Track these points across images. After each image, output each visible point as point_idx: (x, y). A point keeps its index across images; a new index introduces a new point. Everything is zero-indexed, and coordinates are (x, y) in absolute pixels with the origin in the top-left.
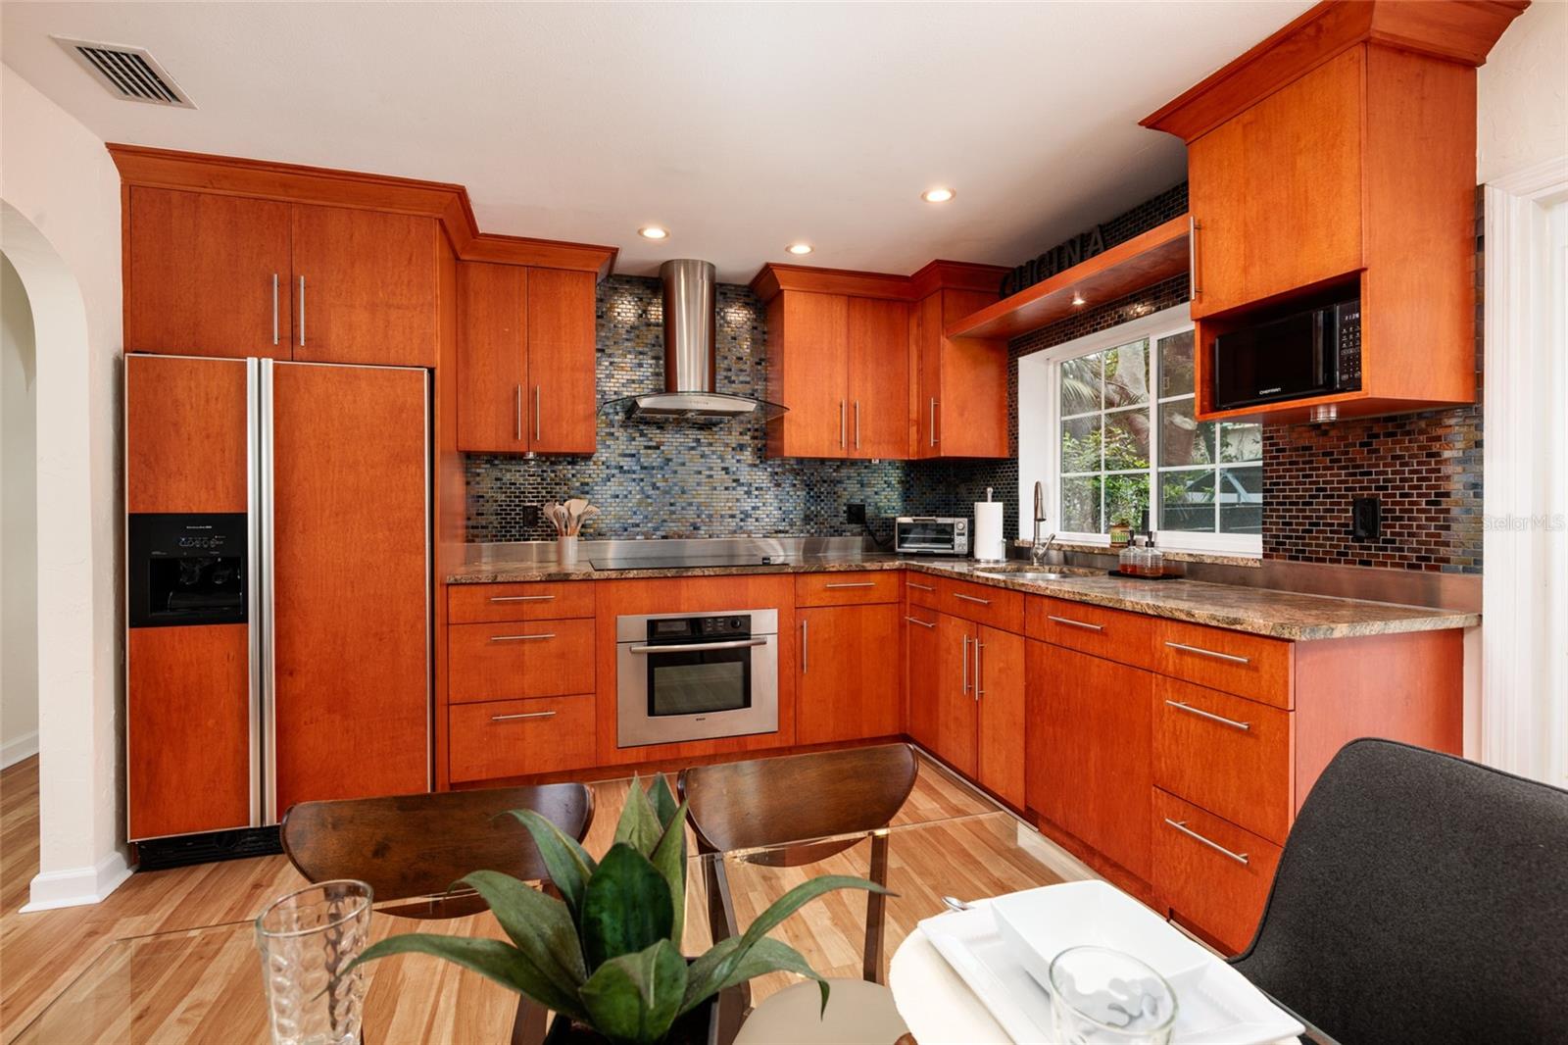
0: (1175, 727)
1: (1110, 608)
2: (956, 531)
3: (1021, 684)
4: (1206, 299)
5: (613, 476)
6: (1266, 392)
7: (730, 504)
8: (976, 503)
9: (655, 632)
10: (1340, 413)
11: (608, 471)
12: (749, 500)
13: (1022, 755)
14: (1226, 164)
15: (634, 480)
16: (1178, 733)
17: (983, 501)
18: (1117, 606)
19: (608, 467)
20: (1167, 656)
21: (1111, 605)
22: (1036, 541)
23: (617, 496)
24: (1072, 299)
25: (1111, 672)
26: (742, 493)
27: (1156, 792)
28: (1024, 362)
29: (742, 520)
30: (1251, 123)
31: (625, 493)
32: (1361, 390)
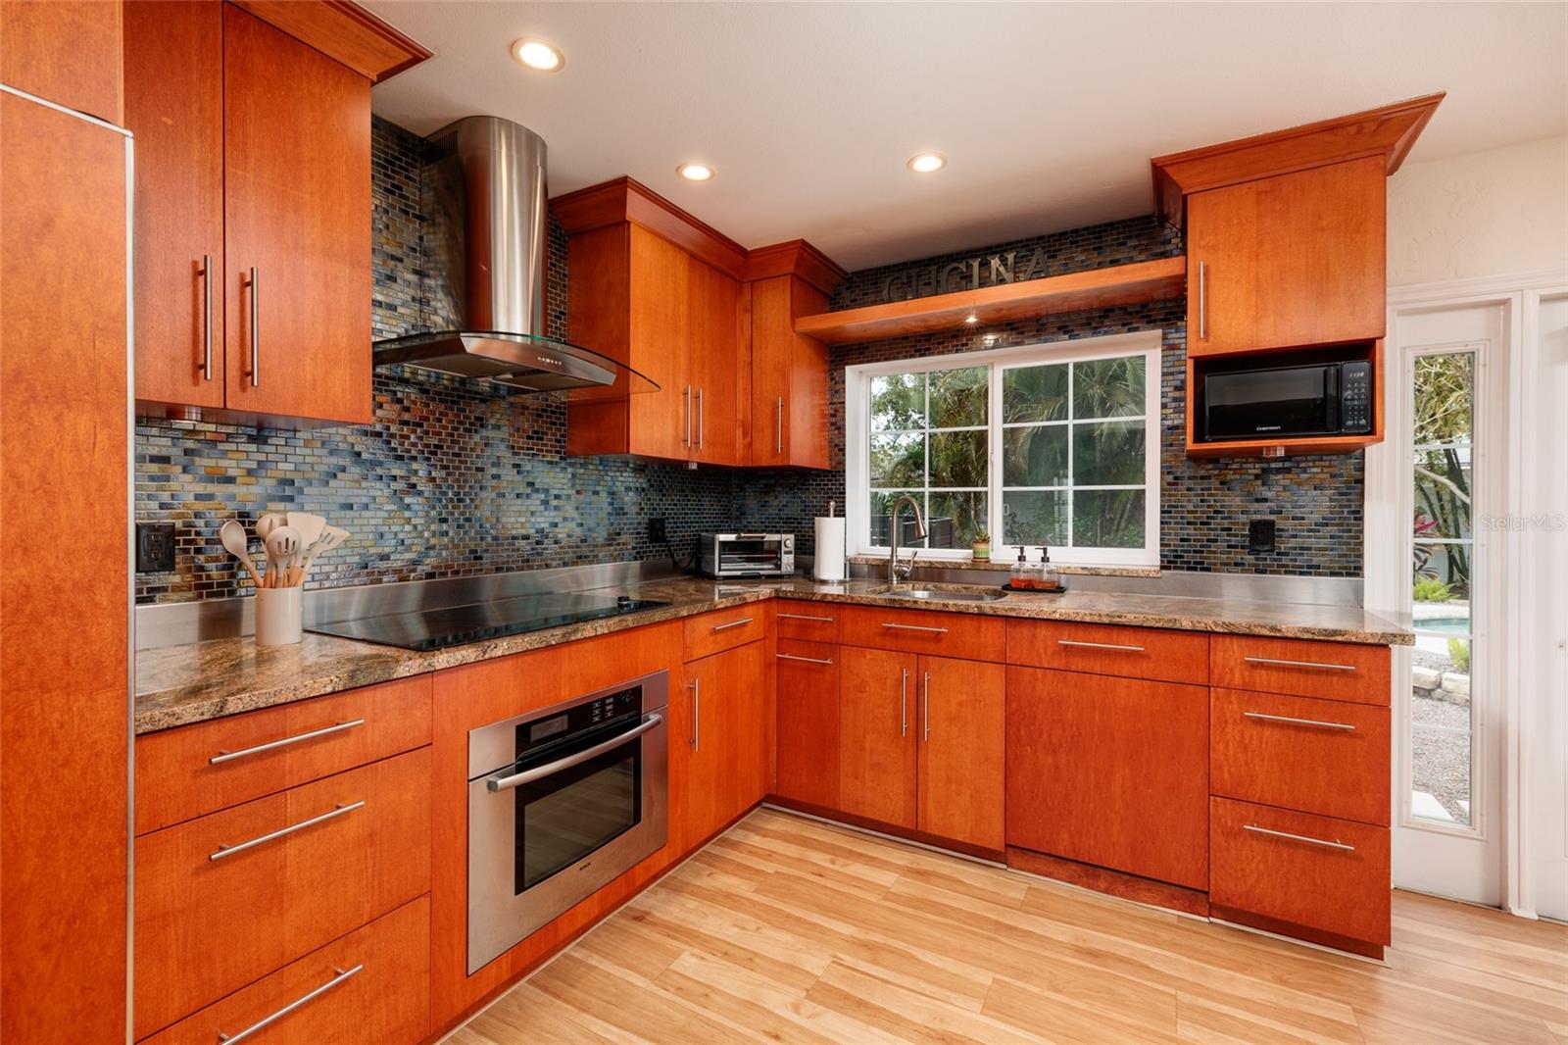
0: (1243, 737)
1: (1158, 628)
2: (783, 549)
3: (999, 715)
4: (1211, 339)
5: (343, 469)
6: (1264, 429)
7: (523, 520)
8: (816, 518)
9: (530, 744)
10: (1286, 451)
11: (334, 460)
12: (546, 514)
13: (1002, 792)
14: (1235, 222)
15: (381, 478)
16: (1247, 741)
17: (824, 516)
18: (1170, 625)
19: (332, 453)
20: (1231, 670)
21: (1159, 625)
22: (894, 559)
23: (350, 507)
24: (967, 316)
25: (1147, 691)
26: (539, 502)
27: (1215, 801)
28: (851, 372)
29: (538, 543)
30: (1266, 192)
31: (365, 500)
32: (1375, 434)
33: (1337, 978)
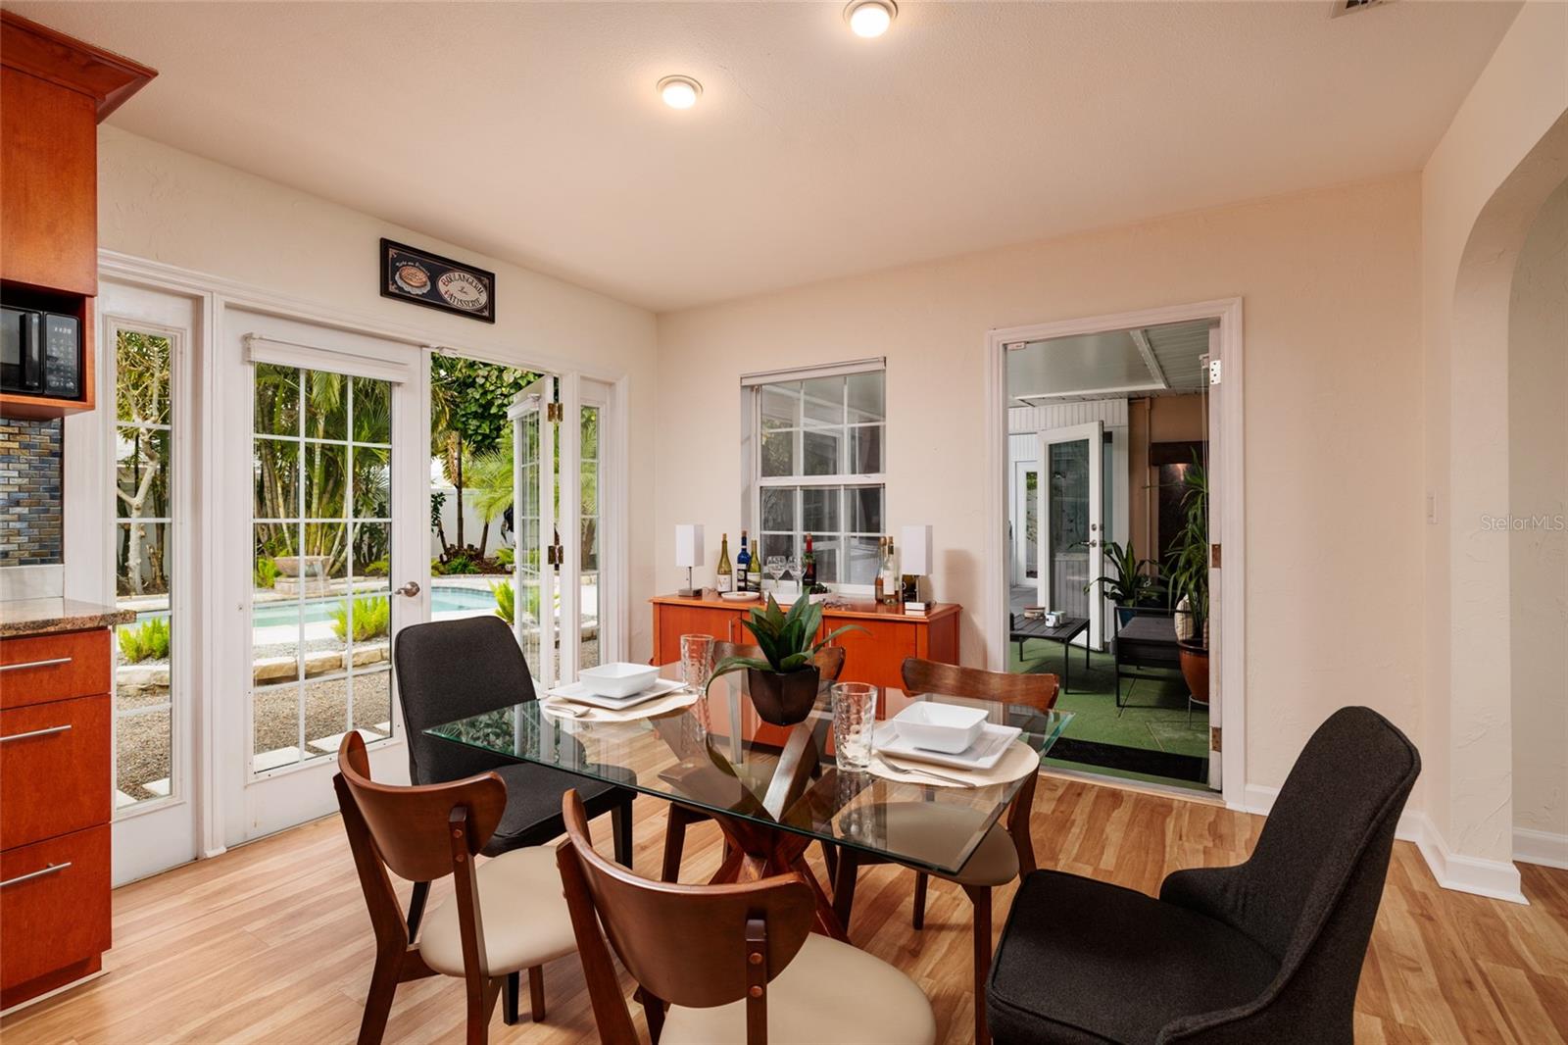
32: (85, 400)
33: (51, 1023)
